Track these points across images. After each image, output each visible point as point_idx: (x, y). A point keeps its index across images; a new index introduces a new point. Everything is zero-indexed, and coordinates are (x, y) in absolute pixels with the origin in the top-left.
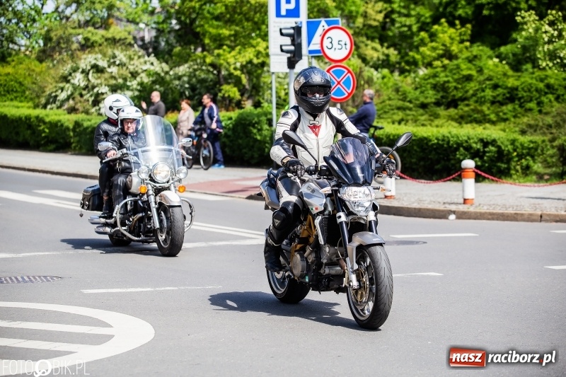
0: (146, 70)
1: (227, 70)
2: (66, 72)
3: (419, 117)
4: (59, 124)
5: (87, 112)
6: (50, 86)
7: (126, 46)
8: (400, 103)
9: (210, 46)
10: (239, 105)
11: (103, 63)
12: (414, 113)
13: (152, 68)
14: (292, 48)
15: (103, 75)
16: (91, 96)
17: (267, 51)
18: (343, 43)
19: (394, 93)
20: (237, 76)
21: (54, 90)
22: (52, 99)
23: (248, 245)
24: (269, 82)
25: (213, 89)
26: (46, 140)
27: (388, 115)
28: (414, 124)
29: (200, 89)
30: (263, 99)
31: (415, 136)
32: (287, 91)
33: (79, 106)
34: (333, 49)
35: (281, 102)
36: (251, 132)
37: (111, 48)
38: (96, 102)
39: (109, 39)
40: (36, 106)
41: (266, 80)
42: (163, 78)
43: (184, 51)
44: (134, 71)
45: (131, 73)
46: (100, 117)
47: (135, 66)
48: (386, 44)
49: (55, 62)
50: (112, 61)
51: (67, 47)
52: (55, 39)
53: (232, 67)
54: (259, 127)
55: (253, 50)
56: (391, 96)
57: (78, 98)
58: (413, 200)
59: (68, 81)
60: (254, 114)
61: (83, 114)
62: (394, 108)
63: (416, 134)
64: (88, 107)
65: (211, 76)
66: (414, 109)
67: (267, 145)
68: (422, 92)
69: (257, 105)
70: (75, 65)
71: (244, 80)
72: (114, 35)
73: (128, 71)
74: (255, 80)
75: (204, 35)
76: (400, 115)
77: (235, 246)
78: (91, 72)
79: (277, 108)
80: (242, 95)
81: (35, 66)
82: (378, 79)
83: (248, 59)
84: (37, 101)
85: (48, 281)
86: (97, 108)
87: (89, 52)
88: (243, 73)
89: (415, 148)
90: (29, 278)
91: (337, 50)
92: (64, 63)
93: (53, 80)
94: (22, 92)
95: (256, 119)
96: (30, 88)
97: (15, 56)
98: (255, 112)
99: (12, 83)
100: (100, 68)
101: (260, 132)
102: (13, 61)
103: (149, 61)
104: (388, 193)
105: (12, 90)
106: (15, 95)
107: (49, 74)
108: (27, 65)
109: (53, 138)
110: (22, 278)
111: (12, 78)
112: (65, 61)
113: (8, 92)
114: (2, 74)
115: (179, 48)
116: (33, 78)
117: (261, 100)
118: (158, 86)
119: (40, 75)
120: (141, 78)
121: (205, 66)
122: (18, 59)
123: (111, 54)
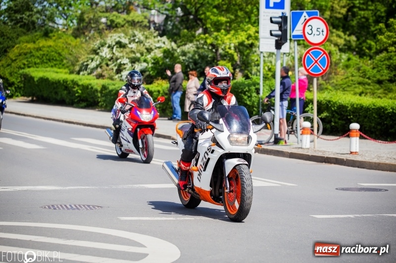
0: (159, 48)
1: (223, 49)
2: (96, 46)
3: (376, 91)
4: (90, 87)
5: (111, 78)
6: (83, 57)
7: (143, 28)
8: (361, 79)
9: (210, 30)
11: (125, 41)
12: (372, 87)
13: (164, 46)
14: (280, 33)
15: (125, 50)
16: (115, 66)
17: (257, 34)
18: (320, 30)
19: (356, 71)
20: (231, 54)
21: (86, 60)
22: (85, 67)
24: (256, 59)
26: (79, 99)
27: (351, 88)
28: (372, 96)
29: (201, 64)
30: (251, 73)
32: (270, 67)
33: (105, 73)
34: (313, 34)
36: (242, 98)
37: (131, 29)
38: (119, 71)
39: (130, 21)
40: (71, 72)
41: (253, 58)
42: (173, 54)
43: (189, 33)
44: (149, 48)
45: (147, 49)
46: (122, 82)
47: (149, 44)
49: (87, 38)
50: (132, 39)
51: (96, 27)
52: (87, 20)
53: (228, 47)
54: (249, 95)
55: (245, 33)
56: (353, 73)
57: (105, 67)
58: (373, 156)
59: (97, 54)
60: (245, 84)
61: (109, 80)
62: (355, 83)
63: (375, 104)
64: (112, 74)
65: (210, 53)
66: (372, 84)
67: (255, 109)
68: (379, 71)
69: (247, 77)
70: (103, 41)
71: (237, 57)
72: (134, 18)
73: (144, 47)
74: (244, 57)
75: (206, 21)
76: (360, 89)
78: (115, 47)
79: (263, 80)
80: (234, 69)
81: (72, 41)
83: (240, 40)
84: (72, 68)
85: (91, 209)
86: (120, 75)
87: (115, 31)
88: (236, 52)
89: (374, 115)
90: (76, 206)
91: (315, 35)
92: (94, 39)
93: (85, 52)
94: (60, 61)
95: (247, 88)
96: (67, 57)
97: (55, 32)
98: (246, 83)
99: (53, 53)
100: (122, 44)
101: (250, 99)
102: (54, 36)
103: (161, 41)
104: (353, 150)
105: (53, 59)
106: (55, 62)
107: (82, 47)
108: (65, 40)
109: (84, 97)
110: (70, 206)
111: (53, 49)
112: (95, 38)
113: (49, 60)
114: (45, 46)
115: (186, 31)
116: (69, 50)
117: (249, 73)
118: (167, 60)
119: (75, 47)
120: (155, 53)
121: (206, 46)
122: (58, 34)
123: (132, 33)
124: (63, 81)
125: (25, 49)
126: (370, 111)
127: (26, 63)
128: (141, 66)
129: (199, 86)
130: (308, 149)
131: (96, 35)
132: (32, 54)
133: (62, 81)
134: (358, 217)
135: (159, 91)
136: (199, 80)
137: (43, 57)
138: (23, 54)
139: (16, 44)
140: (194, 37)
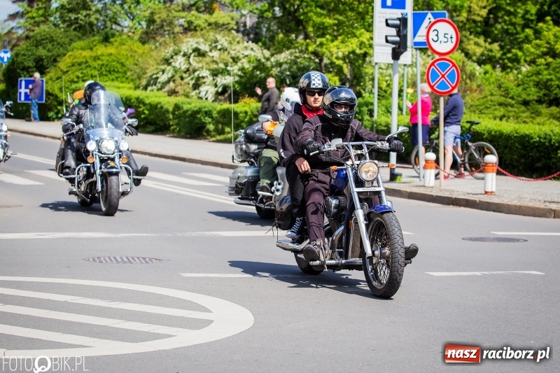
0: (247, 56)
1: (329, 59)
2: (168, 54)
3: (521, 114)
4: (159, 106)
5: (187, 96)
6: (152, 68)
7: (229, 31)
8: (502, 99)
11: (204, 47)
12: (516, 110)
13: (253, 54)
14: (397, 39)
15: (204, 59)
16: (192, 79)
17: (371, 42)
18: (449, 36)
19: (496, 89)
20: (338, 65)
21: (156, 72)
22: (153, 81)
24: (371, 72)
26: (145, 121)
27: (490, 111)
28: (516, 121)
30: (364, 90)
31: (517, 133)
32: (388, 82)
33: (179, 89)
34: (439, 41)
35: (383, 94)
37: (213, 33)
38: (196, 86)
39: (213, 23)
40: (137, 88)
41: (367, 70)
42: (264, 65)
43: (286, 38)
44: (236, 57)
45: (233, 58)
46: (200, 101)
47: (236, 52)
48: (489, 40)
49: (158, 44)
50: (214, 45)
51: (170, 30)
52: (158, 21)
53: (335, 56)
54: (360, 118)
55: (357, 40)
56: (493, 91)
57: (179, 80)
58: (514, 197)
59: (169, 64)
61: (183, 97)
62: (495, 103)
63: (518, 131)
64: (188, 90)
65: (312, 64)
66: (516, 105)
68: (524, 89)
69: (359, 94)
70: (177, 48)
71: (346, 69)
72: (218, 19)
73: (229, 56)
74: (356, 70)
75: (307, 23)
76: (501, 111)
78: (192, 55)
79: (378, 99)
81: (138, 48)
82: (480, 74)
83: (350, 49)
84: (138, 82)
85: (147, 262)
86: (197, 91)
87: (192, 36)
88: (345, 62)
89: (517, 145)
90: (128, 259)
91: (442, 43)
92: (166, 46)
93: (155, 62)
94: (123, 73)
96: (132, 69)
97: (118, 36)
99: (114, 63)
100: (201, 52)
102: (116, 41)
104: (489, 189)
105: (114, 71)
106: (116, 75)
107: (151, 56)
108: (129, 46)
109: (152, 119)
110: (121, 258)
111: (114, 58)
112: (167, 44)
113: (110, 72)
114: (105, 54)
115: (281, 36)
116: (134, 59)
117: (362, 90)
118: (258, 73)
119: (142, 56)
120: (242, 63)
121: (308, 54)
122: (121, 40)
123: (213, 38)
124: (126, 98)
125: (79, 58)
126: (512, 139)
127: (81, 75)
128: (225, 79)
130: (432, 187)
131: (169, 40)
132: (88, 64)
134: (486, 274)
135: (246, 113)
137: (101, 68)
138: (76, 64)
139: (68, 51)
140: (292, 43)
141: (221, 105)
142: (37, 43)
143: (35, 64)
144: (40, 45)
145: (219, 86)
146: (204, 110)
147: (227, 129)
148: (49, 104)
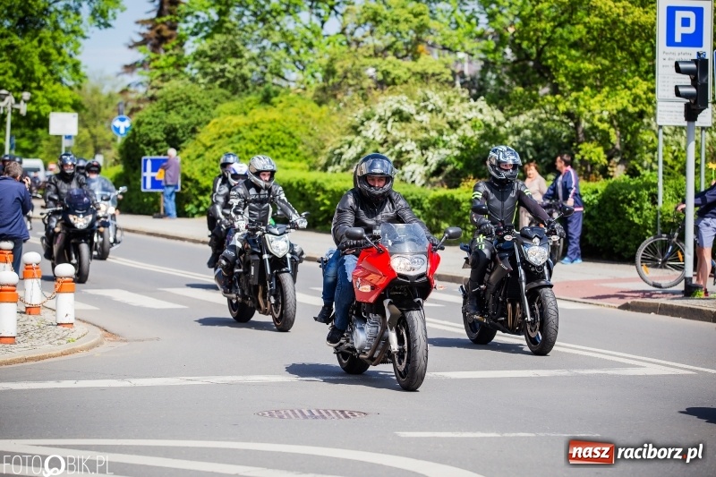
0: (470, 120)
1: (588, 121)
2: (357, 120)
6: (333, 140)
7: (442, 83)
9: (564, 87)
10: (605, 172)
11: (408, 108)
13: (480, 116)
14: (693, 90)
15: (409, 125)
16: (391, 155)
17: (650, 95)
20: (603, 131)
21: (339, 145)
22: (336, 158)
23: (629, 376)
24: (650, 140)
25: (566, 148)
26: (326, 215)
29: (548, 149)
30: (641, 166)
32: (676, 154)
35: (669, 170)
36: (624, 212)
37: (421, 87)
38: (399, 164)
39: (418, 73)
40: (313, 168)
41: (645, 137)
42: (495, 132)
43: (527, 93)
44: (454, 121)
45: (450, 123)
46: (405, 185)
47: (454, 114)
49: (341, 104)
50: (422, 104)
51: (357, 84)
52: (340, 72)
53: (597, 117)
54: (638, 206)
55: (629, 93)
59: (358, 133)
60: (631, 186)
65: (564, 129)
67: (648, 231)
69: (633, 173)
70: (369, 110)
71: (615, 137)
72: (425, 67)
73: (445, 120)
74: (629, 137)
75: (557, 71)
77: (613, 376)
78: (391, 120)
79: (663, 178)
80: (609, 159)
81: (313, 111)
83: (620, 107)
84: (313, 159)
85: (347, 417)
86: (400, 171)
87: (391, 92)
88: (614, 127)
90: (320, 413)
92: (354, 107)
93: (337, 130)
94: (292, 147)
95: (633, 193)
96: (304, 141)
97: (284, 94)
98: (632, 183)
99: (279, 133)
100: (405, 115)
101: (639, 212)
102: (281, 102)
103: (476, 107)
105: (279, 144)
106: (282, 150)
107: (332, 122)
108: (301, 108)
110: (310, 411)
111: (279, 126)
112: (355, 105)
113: (273, 146)
114: (265, 120)
115: (520, 89)
116: (308, 127)
117: (637, 166)
118: (486, 144)
119: (318, 123)
120: (464, 130)
121: (558, 116)
122: (288, 99)
123: (422, 94)
124: (298, 183)
125: (228, 127)
128: (439, 154)
129: (545, 190)
131: (357, 98)
132: (241, 135)
133: (295, 185)
136: (546, 179)
137: (260, 141)
138: (224, 136)
139: (212, 117)
140: (536, 101)
141: (435, 190)
142: (167, 106)
143: (165, 136)
144: (172, 109)
145: (430, 164)
146: (411, 198)
147: (444, 225)
148: (187, 193)
